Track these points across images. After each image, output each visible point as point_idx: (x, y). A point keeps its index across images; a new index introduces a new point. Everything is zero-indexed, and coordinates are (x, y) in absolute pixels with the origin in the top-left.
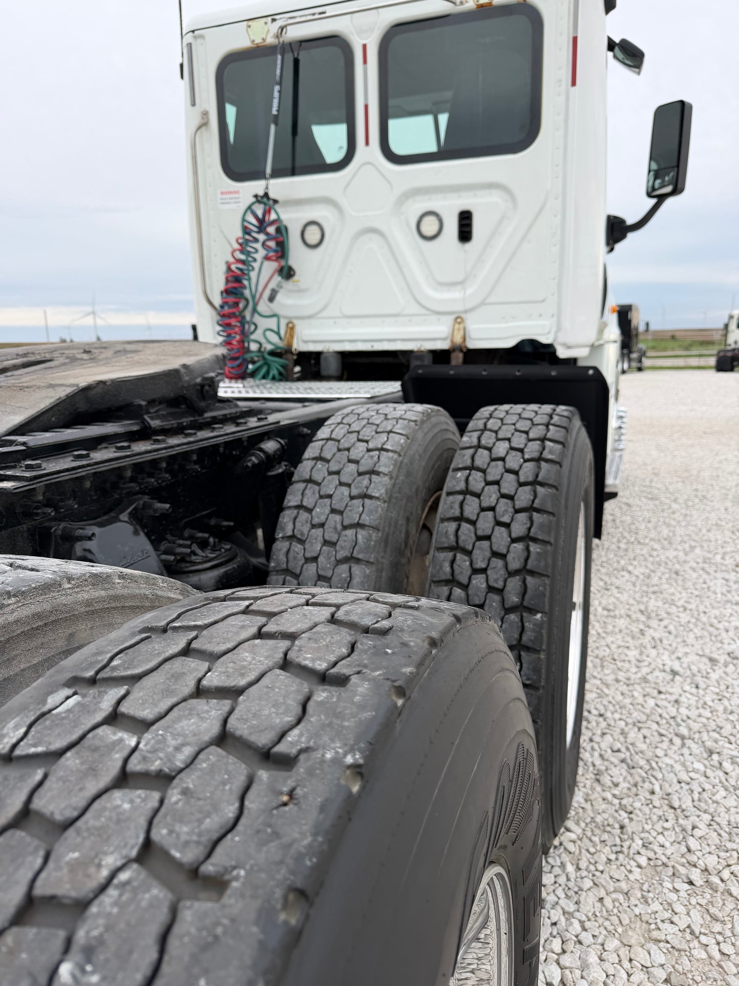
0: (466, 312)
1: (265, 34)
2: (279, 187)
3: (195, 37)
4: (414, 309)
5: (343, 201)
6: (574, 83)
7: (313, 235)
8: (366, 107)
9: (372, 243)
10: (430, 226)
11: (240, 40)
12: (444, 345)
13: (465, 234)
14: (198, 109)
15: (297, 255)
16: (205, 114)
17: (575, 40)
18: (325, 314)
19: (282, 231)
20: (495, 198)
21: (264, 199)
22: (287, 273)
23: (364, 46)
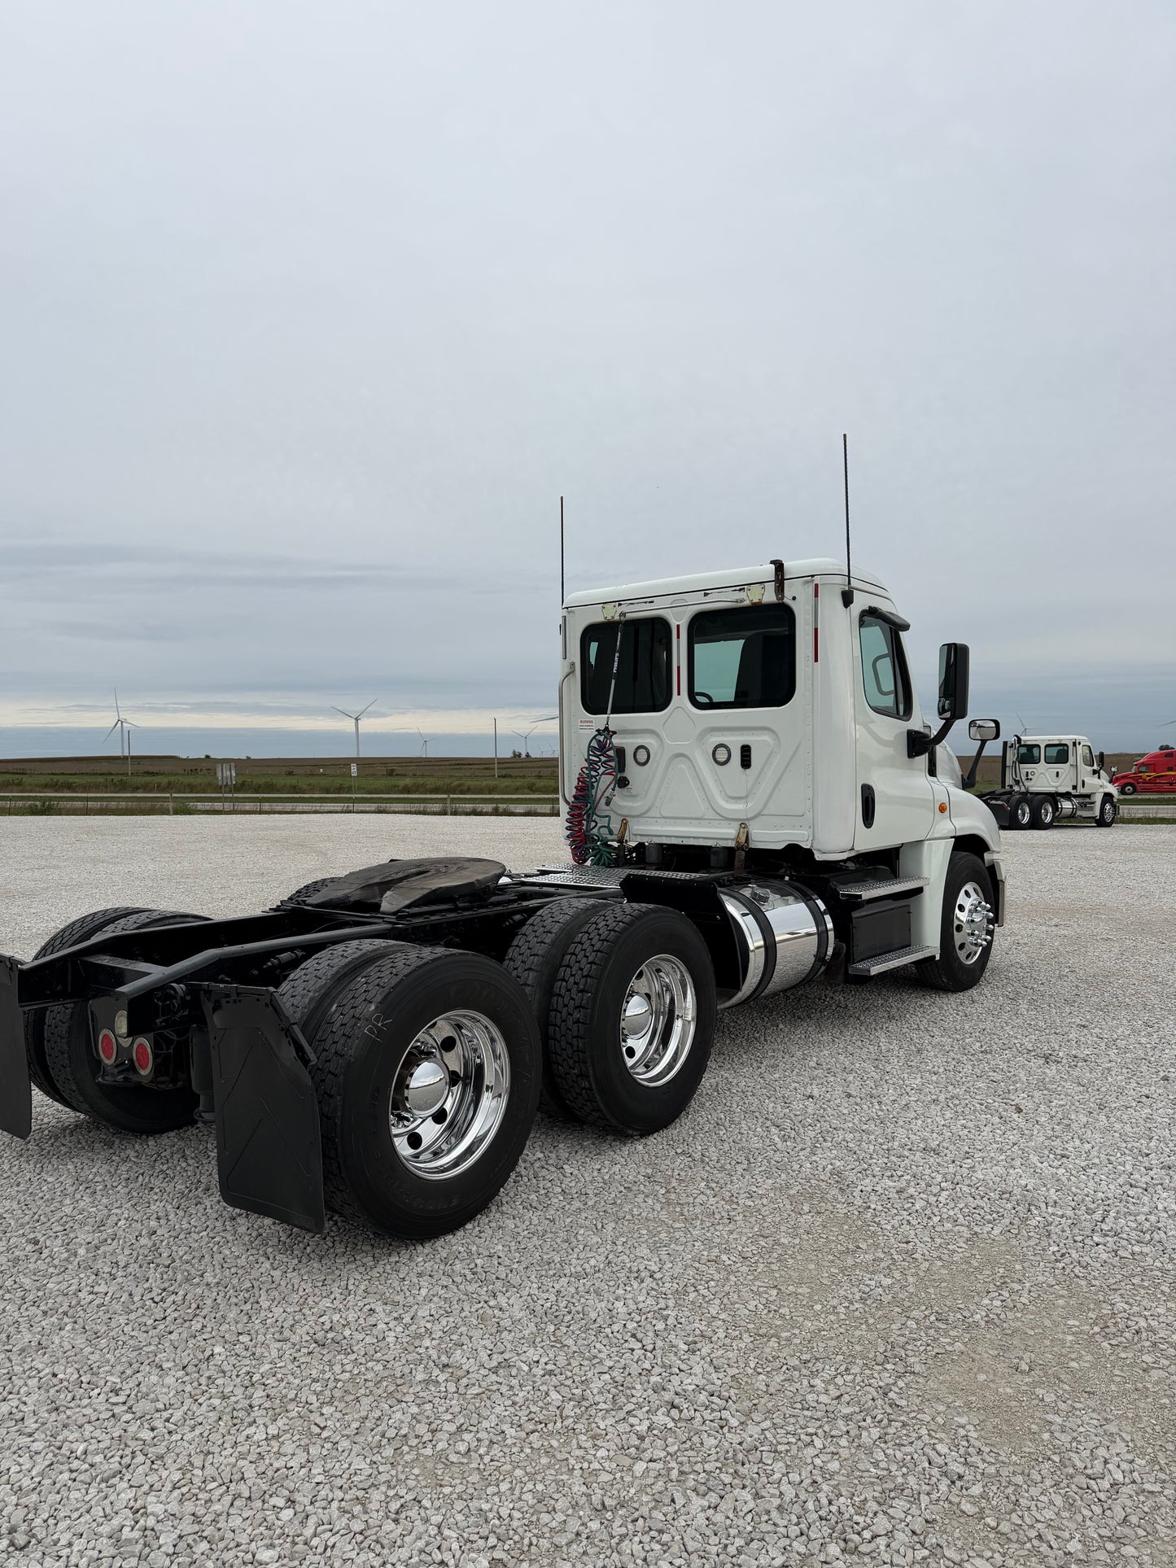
0: (748, 820)
1: (612, 614)
2: (617, 720)
3: (569, 612)
4: (711, 815)
5: (663, 734)
6: (816, 660)
7: (642, 756)
8: (679, 668)
9: (682, 765)
10: (722, 755)
11: (598, 617)
12: (732, 844)
13: (746, 762)
14: (568, 661)
15: (632, 770)
16: (573, 664)
17: (816, 630)
18: (650, 814)
19: (621, 752)
20: (766, 737)
21: (607, 732)
22: (623, 783)
23: (678, 626)
